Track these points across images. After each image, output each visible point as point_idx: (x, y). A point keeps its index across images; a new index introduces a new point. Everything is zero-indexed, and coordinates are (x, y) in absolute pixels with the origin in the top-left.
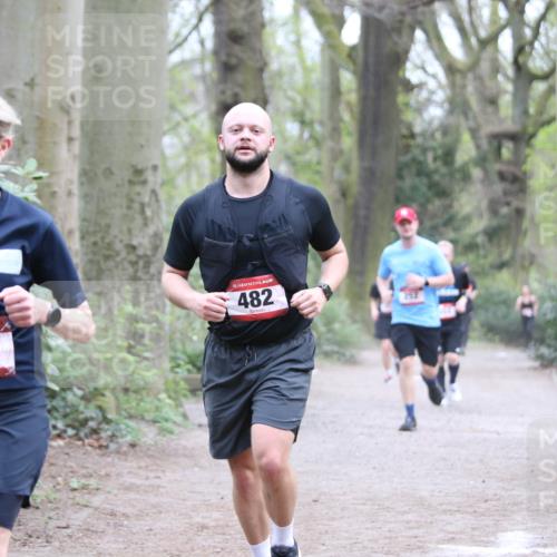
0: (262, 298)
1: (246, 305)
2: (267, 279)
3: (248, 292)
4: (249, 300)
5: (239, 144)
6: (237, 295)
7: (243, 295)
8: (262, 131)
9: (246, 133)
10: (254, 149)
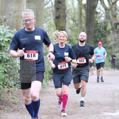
0: (83, 61)
1: (80, 61)
2: (84, 58)
3: (81, 60)
4: (81, 61)
5: (81, 38)
6: (79, 60)
7: (80, 60)
8: (85, 36)
9: (82, 37)
10: (83, 39)
